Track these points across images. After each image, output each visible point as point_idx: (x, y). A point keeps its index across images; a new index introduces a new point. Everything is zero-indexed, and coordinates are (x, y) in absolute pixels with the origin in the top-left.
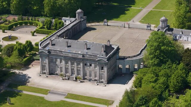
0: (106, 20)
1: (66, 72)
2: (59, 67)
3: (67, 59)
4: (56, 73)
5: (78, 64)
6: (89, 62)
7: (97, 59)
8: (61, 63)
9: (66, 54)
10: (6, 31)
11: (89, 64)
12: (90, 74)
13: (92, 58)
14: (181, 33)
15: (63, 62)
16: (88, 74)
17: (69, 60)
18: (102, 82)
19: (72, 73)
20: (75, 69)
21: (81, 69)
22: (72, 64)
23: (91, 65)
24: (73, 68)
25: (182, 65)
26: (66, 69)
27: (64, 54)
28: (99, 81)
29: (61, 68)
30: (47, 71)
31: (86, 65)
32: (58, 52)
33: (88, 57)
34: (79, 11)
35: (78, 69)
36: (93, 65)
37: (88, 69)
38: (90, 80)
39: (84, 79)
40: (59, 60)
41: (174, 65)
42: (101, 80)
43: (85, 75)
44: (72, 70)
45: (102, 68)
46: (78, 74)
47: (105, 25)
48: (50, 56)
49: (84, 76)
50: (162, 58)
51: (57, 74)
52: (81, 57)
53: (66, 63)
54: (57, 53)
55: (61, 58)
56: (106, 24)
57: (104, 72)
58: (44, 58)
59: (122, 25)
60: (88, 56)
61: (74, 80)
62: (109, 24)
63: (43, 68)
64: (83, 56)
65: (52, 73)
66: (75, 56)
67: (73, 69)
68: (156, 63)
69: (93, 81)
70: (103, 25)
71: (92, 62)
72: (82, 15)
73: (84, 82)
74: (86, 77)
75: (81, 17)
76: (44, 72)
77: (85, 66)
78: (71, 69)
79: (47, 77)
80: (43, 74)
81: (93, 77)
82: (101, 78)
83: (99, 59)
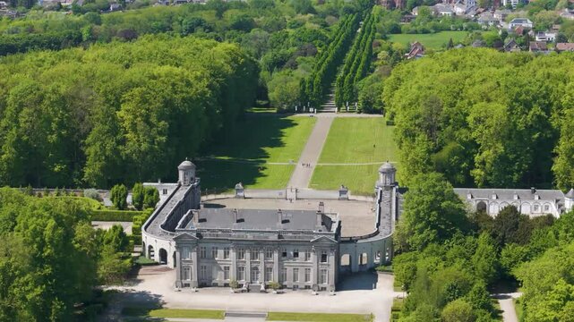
0: (240, 185)
2: (222, 267)
3: (241, 246)
4: (213, 282)
5: (268, 255)
6: (292, 248)
7: (313, 238)
8: (225, 258)
9: (239, 236)
11: (292, 253)
12: (294, 275)
13: (299, 237)
15: (233, 254)
16: (290, 275)
17: (246, 249)
18: (324, 289)
19: (253, 279)
20: (261, 268)
21: (275, 267)
22: (254, 256)
23: (296, 255)
24: (255, 265)
25: (484, 236)
26: (240, 270)
27: (234, 236)
28: (316, 288)
29: (227, 269)
30: (193, 278)
31: (285, 254)
32: (220, 233)
33: (291, 237)
34: (186, 163)
35: (268, 266)
36: (302, 255)
37: (290, 265)
38: (295, 288)
39: (283, 287)
40: (221, 252)
41: (470, 239)
42: (321, 285)
43: (282, 277)
44: (254, 270)
45: (324, 258)
47: (239, 197)
48: (201, 245)
49: (280, 282)
50: (443, 227)
51: (216, 285)
52: (274, 237)
53: (240, 256)
54: (217, 235)
55: (227, 245)
56: (241, 194)
57: (329, 265)
58: (185, 250)
59: (281, 194)
60: (290, 234)
61: (262, 292)
62: (247, 194)
63: (183, 273)
64: (280, 237)
65: (204, 283)
66: (262, 237)
67: (256, 268)
68: (432, 236)
69: (301, 289)
70: (235, 197)
71: (300, 248)
72: (192, 173)
73: (283, 293)
74: (285, 283)
75: (192, 179)
76: (184, 282)
77: (283, 258)
78: (251, 269)
79: (196, 291)
80: (182, 287)
81: (300, 281)
82: (320, 279)
83: (316, 238)
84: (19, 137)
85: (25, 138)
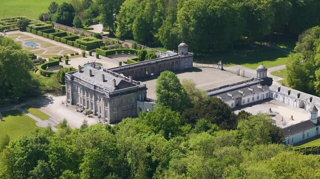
0: (221, 62)
1: (84, 104)
2: (80, 97)
5: (91, 96)
6: (99, 95)
8: (80, 93)
10: (100, 56)
11: (99, 98)
12: (100, 110)
13: (100, 91)
14: (277, 91)
15: (82, 92)
16: (99, 110)
17: (85, 90)
20: (90, 102)
21: (94, 103)
22: (87, 95)
26: (84, 101)
28: (104, 119)
30: (70, 100)
31: (97, 98)
35: (92, 102)
36: (101, 100)
37: (98, 104)
39: (96, 115)
40: (79, 90)
42: (106, 119)
43: (97, 110)
44: (88, 102)
45: (106, 104)
46: (92, 108)
48: (74, 84)
49: (95, 112)
52: (92, 88)
53: (84, 93)
54: (78, 81)
55: (80, 87)
56: (221, 67)
57: (108, 109)
58: (68, 84)
60: (98, 88)
62: (224, 68)
63: (69, 96)
64: (95, 88)
65: (73, 103)
66: (89, 86)
70: (218, 68)
71: (101, 96)
73: (92, 117)
74: (97, 113)
75: (183, 53)
76: (68, 101)
79: (67, 106)
81: (102, 114)
82: (106, 115)
84: (142, 16)
85: (143, 18)
